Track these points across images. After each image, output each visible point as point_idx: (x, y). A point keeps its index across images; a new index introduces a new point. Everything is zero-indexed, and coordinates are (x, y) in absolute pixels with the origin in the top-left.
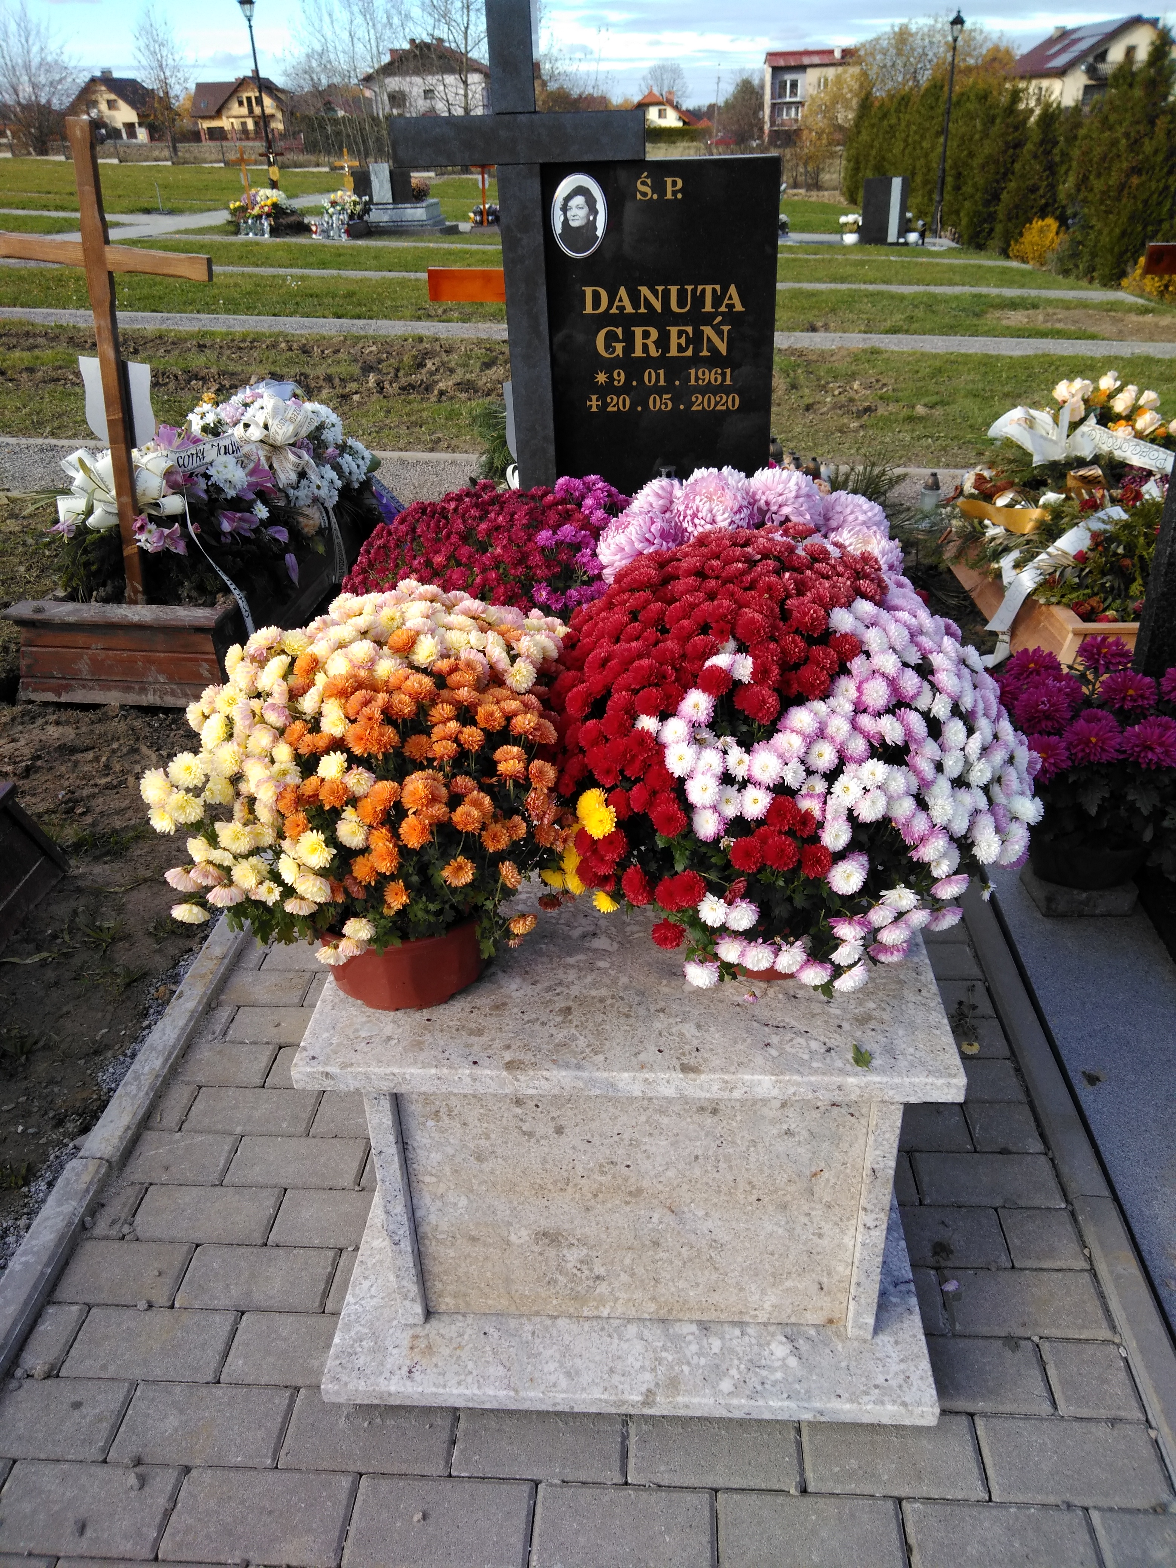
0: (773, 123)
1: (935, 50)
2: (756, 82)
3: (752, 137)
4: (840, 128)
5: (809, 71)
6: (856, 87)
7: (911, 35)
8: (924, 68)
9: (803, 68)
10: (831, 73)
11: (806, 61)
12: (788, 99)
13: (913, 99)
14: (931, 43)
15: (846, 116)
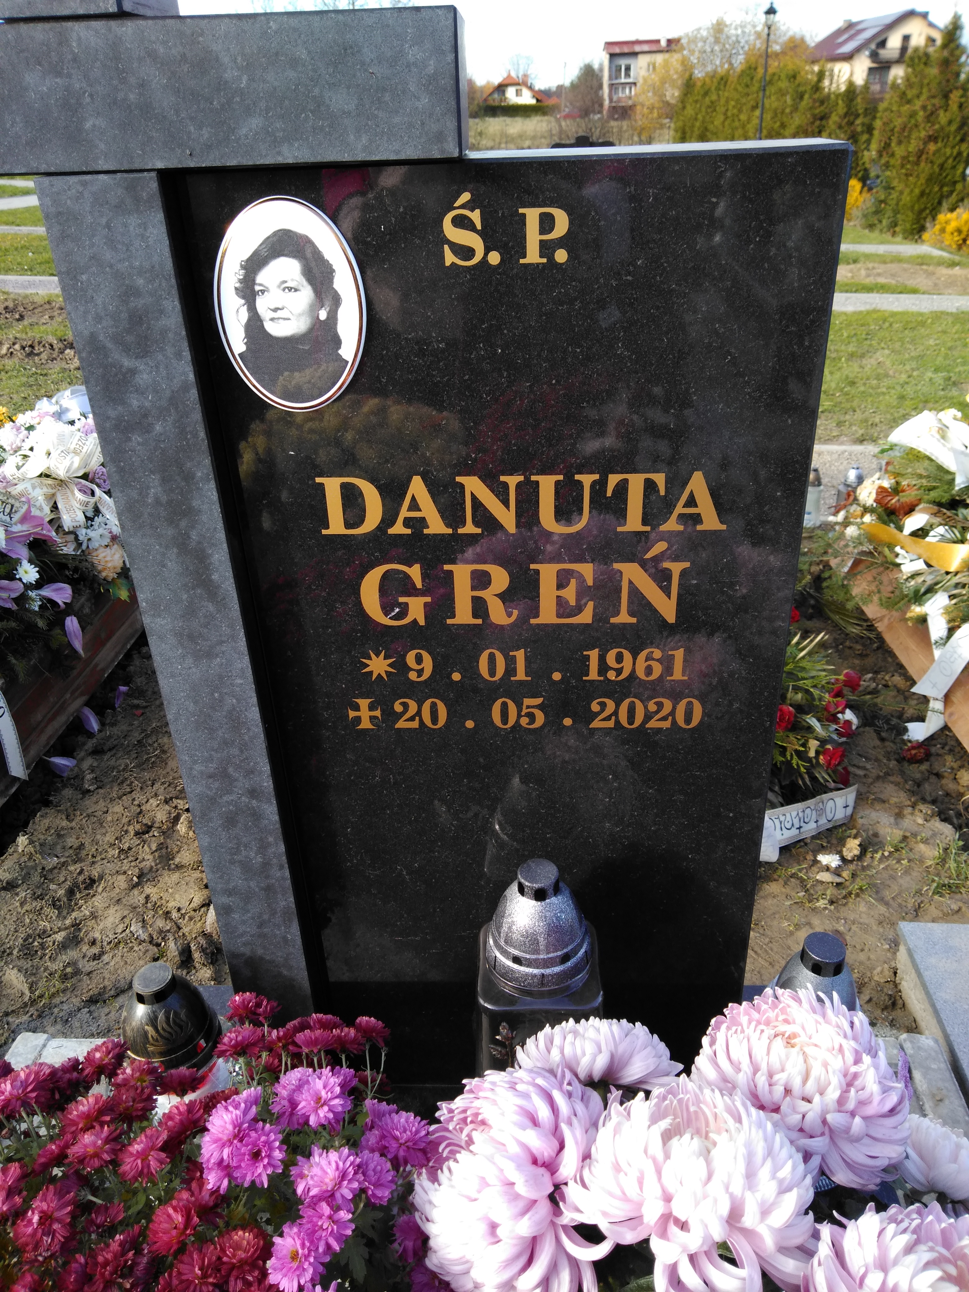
0: (611, 100)
1: (746, 38)
2: (596, 66)
3: (594, 113)
4: (668, 104)
5: (641, 57)
6: (680, 68)
7: (726, 26)
8: (737, 54)
9: (635, 54)
10: (659, 58)
11: (637, 48)
12: (623, 80)
13: (730, 79)
14: (743, 32)
15: (673, 94)
